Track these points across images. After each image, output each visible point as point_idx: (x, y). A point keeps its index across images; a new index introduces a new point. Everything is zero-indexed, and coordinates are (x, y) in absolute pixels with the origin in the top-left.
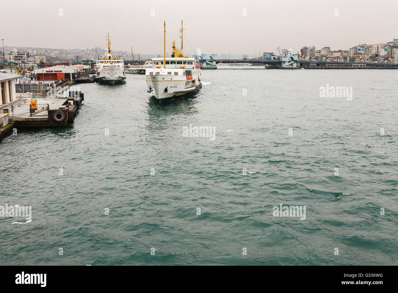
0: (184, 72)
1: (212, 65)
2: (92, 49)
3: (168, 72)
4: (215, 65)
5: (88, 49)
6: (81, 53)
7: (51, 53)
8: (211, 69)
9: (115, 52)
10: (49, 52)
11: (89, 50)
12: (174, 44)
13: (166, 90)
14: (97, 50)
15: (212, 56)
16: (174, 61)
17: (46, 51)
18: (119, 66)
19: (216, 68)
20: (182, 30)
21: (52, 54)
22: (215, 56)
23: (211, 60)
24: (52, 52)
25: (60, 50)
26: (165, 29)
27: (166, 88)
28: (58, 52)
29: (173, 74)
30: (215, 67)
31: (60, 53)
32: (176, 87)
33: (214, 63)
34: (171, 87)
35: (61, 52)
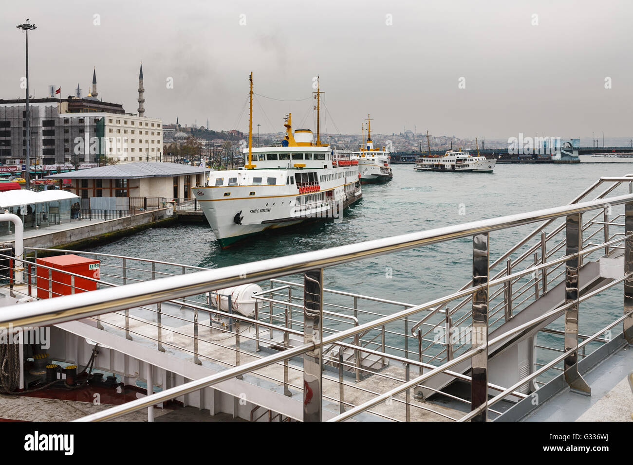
0: (292, 178)
1: (571, 156)
2: (401, 134)
3: (254, 178)
4: (577, 157)
5: (393, 135)
6: (383, 140)
7: (338, 141)
8: (569, 163)
9: (435, 138)
10: (336, 139)
11: (396, 135)
12: (288, 119)
13: (237, 219)
14: (408, 135)
15: (571, 142)
16: (286, 154)
17: (332, 138)
18: (373, 160)
19: (578, 162)
20: (318, 94)
21: (340, 142)
22: (576, 142)
23: (569, 149)
24: (340, 139)
25: (353, 137)
26: (251, 88)
27: (238, 215)
28: (349, 140)
29: (265, 182)
30: (577, 159)
31: (351, 141)
32: (269, 210)
33: (575, 154)
34: (254, 211)
35: (353, 140)
